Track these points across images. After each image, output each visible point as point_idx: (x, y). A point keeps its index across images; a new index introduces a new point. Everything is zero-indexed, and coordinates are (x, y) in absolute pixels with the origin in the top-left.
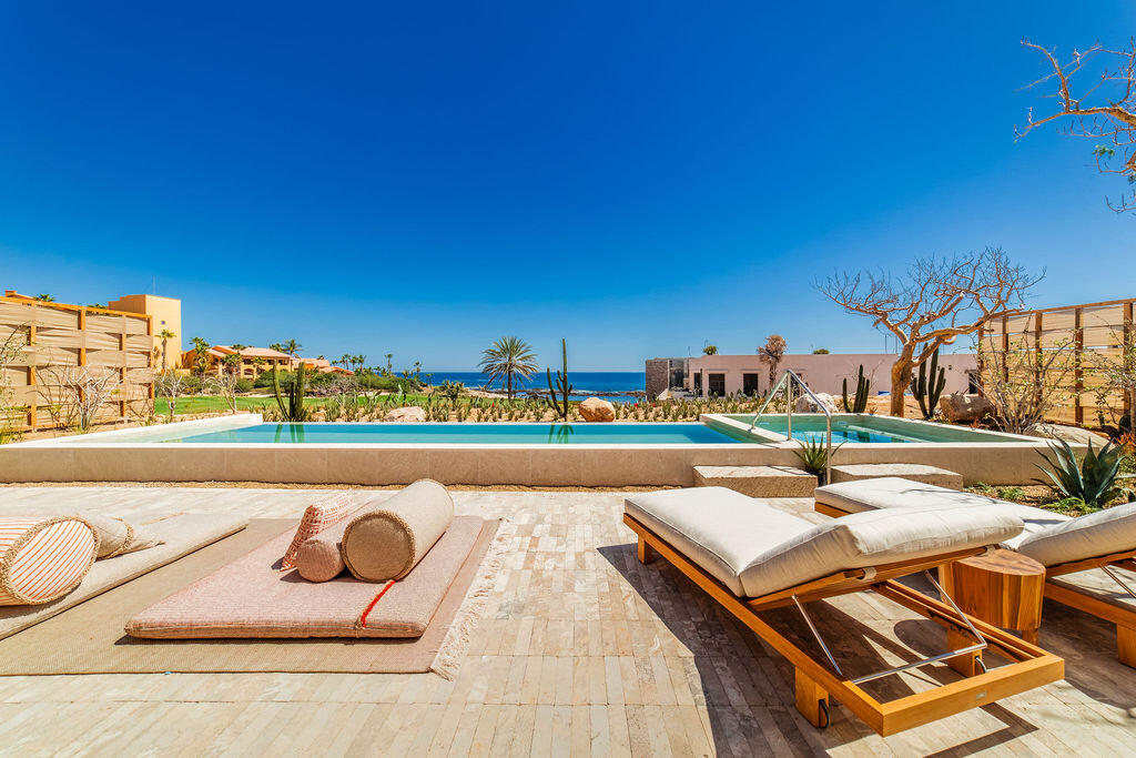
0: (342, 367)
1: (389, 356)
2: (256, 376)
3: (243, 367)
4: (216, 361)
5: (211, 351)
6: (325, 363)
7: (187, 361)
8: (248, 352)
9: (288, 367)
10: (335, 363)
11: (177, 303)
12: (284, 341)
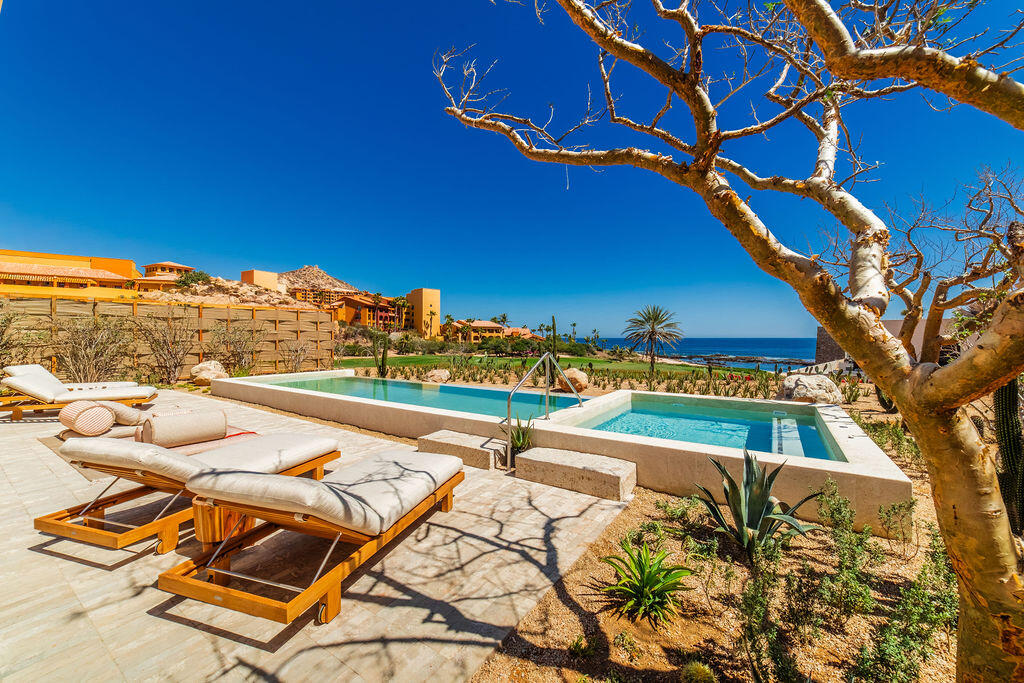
0: (538, 334)
1: (574, 325)
2: (480, 341)
3: (473, 334)
4: (458, 330)
5: (455, 324)
6: (527, 331)
7: (443, 330)
8: (476, 324)
9: (500, 335)
10: (534, 331)
11: (437, 292)
12: (498, 316)
